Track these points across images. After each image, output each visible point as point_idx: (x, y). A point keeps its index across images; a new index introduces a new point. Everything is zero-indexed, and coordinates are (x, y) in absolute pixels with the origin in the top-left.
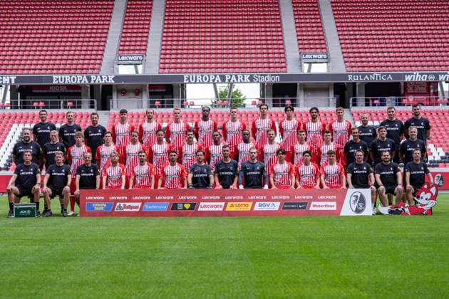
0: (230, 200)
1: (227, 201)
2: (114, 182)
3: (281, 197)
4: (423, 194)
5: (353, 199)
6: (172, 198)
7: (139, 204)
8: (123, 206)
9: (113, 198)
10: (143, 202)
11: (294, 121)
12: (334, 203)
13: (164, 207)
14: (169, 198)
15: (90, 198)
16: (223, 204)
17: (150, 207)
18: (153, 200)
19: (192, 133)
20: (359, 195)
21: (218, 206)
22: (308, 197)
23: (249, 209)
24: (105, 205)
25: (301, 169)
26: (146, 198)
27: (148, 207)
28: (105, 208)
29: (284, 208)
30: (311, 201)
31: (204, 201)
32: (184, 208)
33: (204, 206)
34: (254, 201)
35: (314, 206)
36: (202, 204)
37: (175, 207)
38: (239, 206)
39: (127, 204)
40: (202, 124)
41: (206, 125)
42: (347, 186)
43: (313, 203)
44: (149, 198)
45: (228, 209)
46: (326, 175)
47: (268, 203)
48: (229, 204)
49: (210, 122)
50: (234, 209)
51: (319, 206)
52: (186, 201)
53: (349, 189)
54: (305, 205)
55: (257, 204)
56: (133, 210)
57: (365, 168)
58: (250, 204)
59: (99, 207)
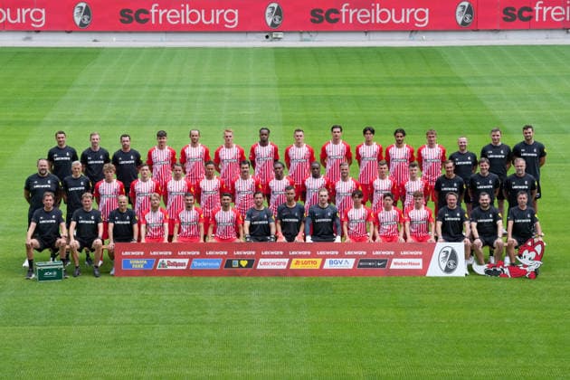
0: (295, 256)
1: (291, 258)
2: (155, 230)
3: (356, 253)
4: (526, 253)
5: (443, 255)
6: (226, 253)
7: (186, 261)
8: (166, 263)
9: (155, 253)
10: (191, 258)
11: (374, 148)
12: (420, 261)
13: (217, 264)
14: (222, 253)
15: (127, 253)
16: (286, 260)
17: (200, 264)
18: (203, 256)
19: (247, 165)
20: (450, 250)
21: (280, 264)
22: (388, 253)
23: (318, 267)
24: (145, 262)
25: (380, 215)
26: (194, 253)
27: (197, 264)
28: (145, 265)
29: (359, 266)
30: (392, 257)
31: (264, 257)
32: (240, 266)
33: (265, 263)
34: (324, 258)
35: (395, 264)
36: (262, 260)
37: (229, 264)
38: (306, 263)
39: (172, 260)
40: (259, 150)
41: (264, 152)
42: (436, 238)
43: (395, 260)
44: (198, 253)
45: (293, 266)
46: (411, 222)
47: (341, 260)
48: (294, 260)
49: (269, 148)
50: (300, 267)
51: (402, 264)
52: (243, 257)
53: (438, 243)
54: (385, 262)
55: (328, 260)
56: (178, 268)
57: (458, 215)
58: (319, 261)
59: (138, 264)
